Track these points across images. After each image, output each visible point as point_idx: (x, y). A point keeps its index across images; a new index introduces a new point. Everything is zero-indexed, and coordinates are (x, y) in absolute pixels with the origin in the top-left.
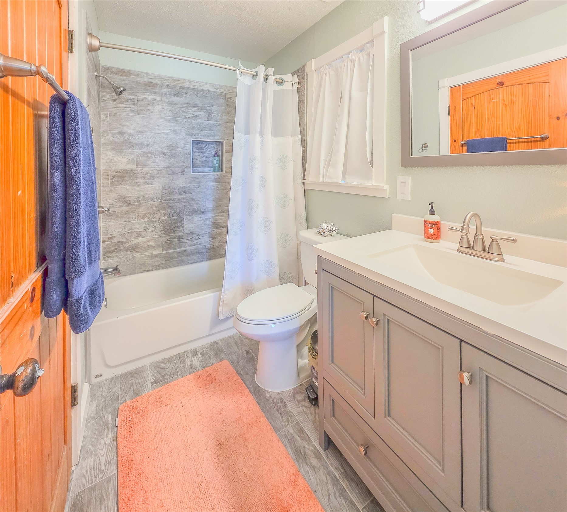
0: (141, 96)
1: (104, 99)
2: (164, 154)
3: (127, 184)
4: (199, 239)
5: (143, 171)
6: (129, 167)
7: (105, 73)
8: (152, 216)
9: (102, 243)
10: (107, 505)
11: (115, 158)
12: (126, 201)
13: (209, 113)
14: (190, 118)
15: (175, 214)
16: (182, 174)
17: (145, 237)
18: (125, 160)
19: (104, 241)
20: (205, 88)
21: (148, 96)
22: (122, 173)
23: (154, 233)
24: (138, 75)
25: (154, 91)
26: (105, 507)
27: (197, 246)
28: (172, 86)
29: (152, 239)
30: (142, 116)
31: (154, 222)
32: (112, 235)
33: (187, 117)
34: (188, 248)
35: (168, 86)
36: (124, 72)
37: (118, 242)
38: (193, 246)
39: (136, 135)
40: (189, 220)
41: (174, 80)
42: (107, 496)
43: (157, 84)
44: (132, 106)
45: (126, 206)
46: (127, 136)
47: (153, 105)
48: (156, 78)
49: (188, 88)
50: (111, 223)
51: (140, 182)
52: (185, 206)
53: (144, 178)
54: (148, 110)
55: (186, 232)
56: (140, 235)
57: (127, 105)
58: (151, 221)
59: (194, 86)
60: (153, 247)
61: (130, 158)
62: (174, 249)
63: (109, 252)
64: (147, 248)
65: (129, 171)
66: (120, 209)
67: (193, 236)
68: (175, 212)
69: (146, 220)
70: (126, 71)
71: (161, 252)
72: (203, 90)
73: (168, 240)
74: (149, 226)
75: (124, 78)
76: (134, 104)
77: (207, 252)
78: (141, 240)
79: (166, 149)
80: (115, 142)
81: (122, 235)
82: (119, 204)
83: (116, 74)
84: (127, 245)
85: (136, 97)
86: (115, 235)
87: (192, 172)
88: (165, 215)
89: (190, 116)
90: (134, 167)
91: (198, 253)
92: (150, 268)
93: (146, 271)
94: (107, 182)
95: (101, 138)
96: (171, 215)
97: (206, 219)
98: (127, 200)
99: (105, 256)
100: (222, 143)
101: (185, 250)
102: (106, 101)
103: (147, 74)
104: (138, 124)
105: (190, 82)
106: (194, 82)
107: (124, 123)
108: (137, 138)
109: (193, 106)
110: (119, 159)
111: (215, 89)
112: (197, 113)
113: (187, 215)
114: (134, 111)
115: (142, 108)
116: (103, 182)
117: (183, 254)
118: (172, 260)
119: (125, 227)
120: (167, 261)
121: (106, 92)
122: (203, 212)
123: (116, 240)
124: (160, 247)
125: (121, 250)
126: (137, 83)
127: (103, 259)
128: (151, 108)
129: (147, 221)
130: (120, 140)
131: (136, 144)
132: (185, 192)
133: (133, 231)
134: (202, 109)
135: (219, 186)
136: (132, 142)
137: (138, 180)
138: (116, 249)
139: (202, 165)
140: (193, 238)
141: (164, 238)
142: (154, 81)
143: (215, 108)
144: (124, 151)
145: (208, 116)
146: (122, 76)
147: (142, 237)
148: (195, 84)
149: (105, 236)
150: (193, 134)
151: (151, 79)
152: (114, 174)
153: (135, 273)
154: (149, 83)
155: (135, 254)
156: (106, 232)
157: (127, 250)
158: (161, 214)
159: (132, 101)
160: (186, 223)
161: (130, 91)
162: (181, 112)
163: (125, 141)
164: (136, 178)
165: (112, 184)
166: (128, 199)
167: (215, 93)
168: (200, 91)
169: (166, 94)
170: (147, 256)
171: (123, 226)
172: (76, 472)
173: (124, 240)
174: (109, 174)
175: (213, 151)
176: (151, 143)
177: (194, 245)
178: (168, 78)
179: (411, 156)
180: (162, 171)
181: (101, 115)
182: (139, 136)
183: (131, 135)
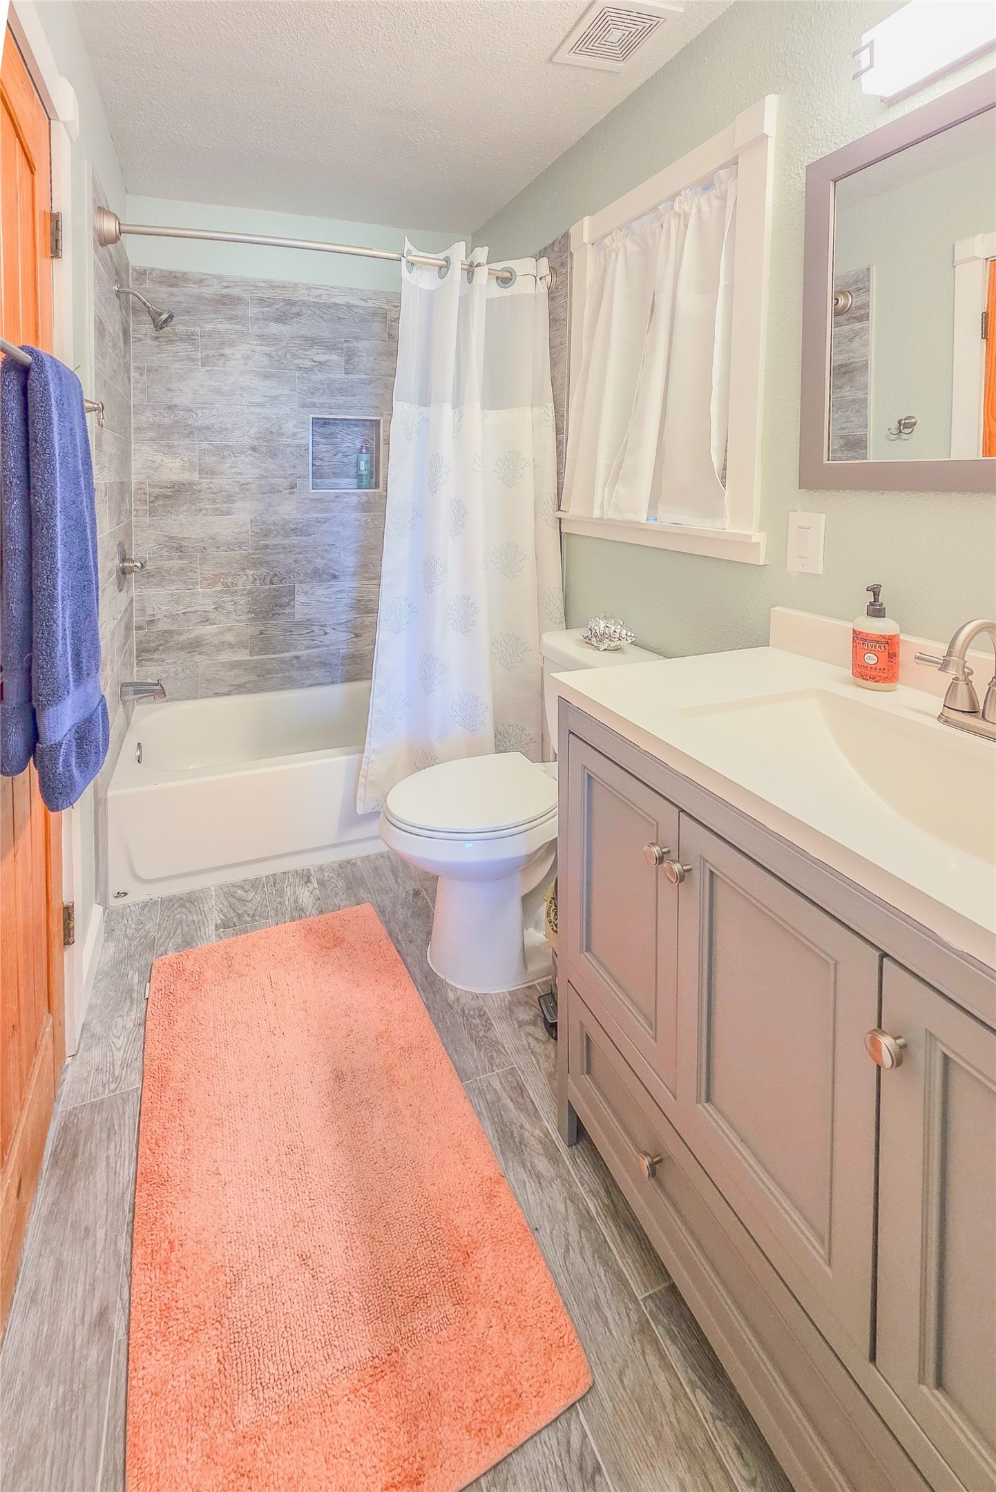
0: (208, 327)
1: (137, 336)
2: (254, 449)
3: (181, 513)
4: (326, 633)
5: (212, 485)
6: (185, 477)
7: (138, 283)
8: (230, 580)
9: (135, 631)
10: (118, 1144)
11: (159, 458)
12: (179, 549)
13: (350, 356)
14: (307, 370)
15: (276, 579)
16: (291, 493)
17: (215, 624)
18: (177, 463)
19: (139, 628)
20: (340, 301)
21: (222, 326)
22: (172, 490)
23: (233, 616)
24: (201, 281)
25: (234, 313)
26: (116, 1147)
27: (321, 649)
28: (271, 301)
29: (230, 629)
30: (209, 368)
31: (234, 593)
32: (153, 615)
33: (301, 368)
34: (303, 653)
35: (262, 300)
36: (175, 277)
37: (165, 631)
38: (313, 648)
39: (199, 408)
40: (306, 593)
41: (273, 287)
42: (120, 1125)
43: (239, 299)
44: (190, 348)
45: (180, 558)
46: (182, 413)
47: (232, 344)
48: (237, 285)
49: (304, 303)
50: (151, 592)
51: (206, 509)
52: (296, 561)
53: (214, 501)
54: (223, 355)
55: (298, 617)
56: (206, 620)
57: (180, 347)
58: (226, 592)
59: (316, 297)
60: (231, 646)
61: (186, 459)
62: (274, 653)
63: (147, 651)
64: (221, 647)
65: (183, 484)
66: (168, 564)
67: (314, 628)
68: (276, 575)
69: (219, 588)
70: (178, 275)
71: (249, 658)
72: (336, 305)
73: (261, 633)
74: (224, 602)
75: (174, 290)
76: (193, 344)
77: (342, 664)
78: (208, 629)
79: (257, 439)
80: (159, 426)
81: (173, 617)
82: (167, 554)
83: (160, 283)
84: (182, 638)
85: (198, 330)
86: (159, 617)
87: (311, 488)
88: (255, 579)
89: (308, 363)
90: (195, 477)
91: (324, 664)
92: (226, 689)
93: (217, 695)
94: (144, 507)
95: (132, 416)
96: (268, 579)
97: (340, 592)
98: (181, 547)
99: (141, 658)
100: (377, 423)
101: (297, 657)
102: (140, 340)
103: (219, 278)
104: (202, 386)
105: (309, 288)
106: (318, 289)
107: (173, 386)
108: (200, 415)
109: (314, 342)
110: (166, 460)
111: (364, 300)
112: (321, 358)
113: (301, 582)
114: (193, 360)
115: (210, 352)
116: (137, 508)
117: (292, 665)
118: (270, 676)
119: (177, 602)
120: (259, 676)
121: (139, 323)
122: (335, 577)
123: (162, 626)
124: (246, 647)
125: (169, 648)
126: (200, 298)
127: (137, 664)
128: (227, 351)
129: (220, 591)
130: (167, 421)
131: (199, 429)
132: (295, 531)
133: (193, 609)
134: (332, 348)
135: (369, 520)
136: (191, 425)
137: (202, 505)
138: (161, 645)
139: (334, 473)
140: (313, 631)
141: (254, 629)
142: (234, 292)
143: (362, 345)
144: (176, 443)
145: (347, 362)
146: (172, 286)
147: (210, 624)
148: (317, 292)
149: (140, 618)
150: (313, 405)
151: (227, 287)
152: (157, 491)
153: (196, 698)
154: (223, 296)
155: (197, 658)
156: (143, 610)
157: (181, 649)
158: (248, 577)
159: (190, 338)
160: (299, 598)
161: (186, 318)
162: (288, 356)
163: (178, 422)
164: (198, 501)
165: (152, 512)
166: (183, 543)
167: (362, 311)
168: (330, 307)
169: (258, 319)
170: (220, 663)
171: (174, 598)
172: (72, 1071)
173: (175, 627)
174: (148, 491)
175: (357, 442)
176: (228, 426)
177: (315, 647)
178: (262, 284)
179: (825, 461)
180: (249, 486)
181: (132, 371)
182: (205, 411)
183: (188, 410)
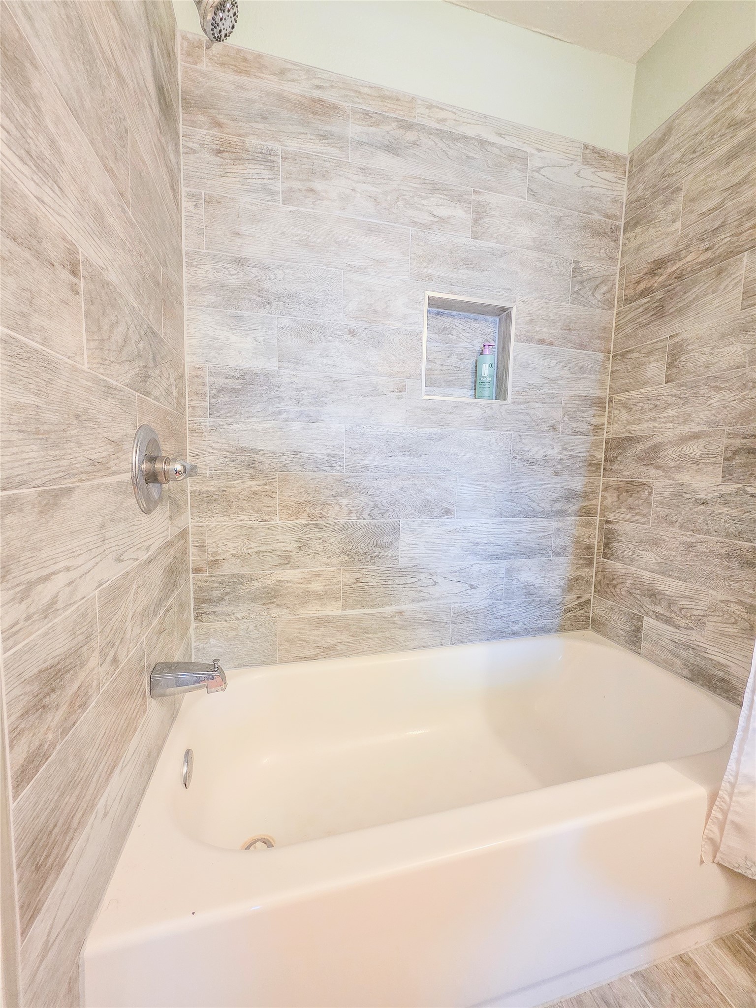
0: (292, 145)
1: (190, 145)
2: (352, 332)
3: (253, 415)
4: (436, 584)
5: (295, 379)
6: (259, 364)
7: (190, 59)
8: (318, 511)
9: (191, 575)
11: (223, 333)
12: (251, 465)
13: (479, 214)
14: (427, 227)
15: (376, 512)
16: (399, 398)
17: (298, 567)
18: (248, 344)
19: (197, 570)
20: (471, 132)
21: (312, 146)
22: (242, 381)
23: (321, 558)
24: (282, 72)
25: (328, 128)
27: (429, 603)
28: (379, 118)
29: (317, 575)
30: (293, 208)
31: (321, 529)
32: (217, 554)
33: (416, 223)
34: (407, 607)
35: (366, 115)
36: (245, 60)
37: (233, 576)
38: (419, 601)
40: (413, 531)
41: (383, 98)
43: (336, 107)
44: (266, 173)
45: (252, 477)
46: (255, 270)
47: (325, 175)
48: (332, 87)
49: (423, 128)
50: (214, 522)
51: (288, 412)
52: (402, 489)
53: (298, 401)
54: (312, 190)
55: (403, 562)
56: (286, 562)
57: (254, 170)
58: (314, 526)
59: (440, 121)
60: (319, 597)
61: (260, 339)
62: (372, 607)
63: (209, 601)
64: (306, 598)
65: (256, 374)
66: (237, 485)
67: (422, 576)
68: (376, 506)
69: (303, 520)
70: (249, 57)
71: (340, 612)
72: (465, 137)
73: (357, 581)
74: (310, 539)
75: (244, 79)
76: (272, 169)
77: (454, 623)
78: (289, 575)
79: (356, 318)
80: (222, 285)
81: (243, 558)
82: (234, 470)
83: (222, 64)
84: (255, 585)
85: (277, 146)
86: (225, 556)
87: (423, 393)
88: (350, 511)
89: (427, 218)
90: (272, 365)
91: (431, 621)
92: (311, 652)
93: (300, 659)
94: (203, 404)
95: (185, 269)
96: (367, 511)
97: (455, 531)
98: (254, 462)
99: (200, 611)
101: (400, 613)
102: (195, 152)
103: (310, 71)
104: (283, 233)
105: (430, 107)
106: (442, 109)
107: (243, 229)
108: (280, 277)
109: (435, 188)
110: (234, 341)
111: (500, 135)
112: (443, 212)
113: (407, 517)
114: (271, 193)
115: (296, 185)
116: (193, 404)
117: (394, 623)
118: (366, 636)
119: (248, 537)
120: (352, 636)
121: (193, 124)
122: (448, 512)
123: (228, 568)
124: (336, 599)
125: (239, 598)
126: (282, 99)
127: (196, 618)
128: (318, 185)
129: (306, 525)
130: (234, 280)
131: (279, 296)
132: (404, 450)
133: (269, 548)
134: (458, 199)
135: (493, 440)
136: (267, 290)
138: (227, 593)
140: (420, 580)
141: (348, 575)
142: (329, 96)
143: (495, 200)
144: (246, 314)
145: (476, 221)
146: (239, 72)
147: (293, 568)
148: (442, 115)
149: (198, 558)
150: (430, 278)
151: (319, 87)
152: (221, 381)
153: (273, 663)
154: (314, 100)
155: (275, 611)
156: (202, 546)
157: (254, 600)
158: (341, 508)
159: (266, 158)
160: (405, 538)
161: (261, 126)
162: (400, 204)
163: (249, 284)
164: (277, 400)
165: (213, 410)
166: (257, 458)
167: (497, 151)
168: (458, 139)
169: (361, 143)
170: (304, 618)
171: (244, 532)
173: (245, 571)
174: (207, 380)
176: (318, 296)
177: (424, 600)
178: (367, 90)
180: (345, 384)
181: (184, 199)
182: (287, 271)
183: (263, 267)
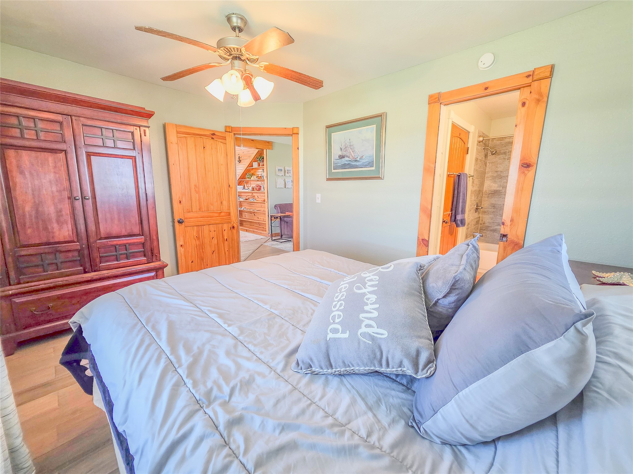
0: (510, 150)
3: (496, 198)
6: (498, 189)
11: (492, 184)
18: (497, 185)
19: (481, 224)
22: (494, 192)
30: (509, 160)
32: (485, 222)
39: (504, 171)
44: (504, 156)
45: (494, 209)
50: (485, 216)
57: (502, 156)
61: (499, 184)
63: (483, 230)
65: (497, 191)
66: (490, 210)
75: (502, 141)
80: (493, 176)
81: (490, 223)
82: (491, 207)
83: (498, 141)
84: (492, 228)
85: (507, 151)
86: (487, 222)
90: (501, 188)
95: (486, 174)
102: (491, 155)
104: (506, 165)
107: (498, 166)
110: (493, 185)
114: (505, 159)
119: (492, 219)
123: (486, 225)
125: (488, 230)
130: (495, 175)
131: (504, 176)
136: (501, 176)
137: (502, 196)
138: (486, 229)
144: (496, 180)
152: (490, 192)
155: (495, 234)
156: (483, 220)
157: (491, 231)
159: (505, 153)
161: (504, 148)
163: (498, 175)
165: (488, 197)
166: (495, 205)
173: (490, 225)
174: (488, 192)
181: (487, 164)
183: (501, 172)
